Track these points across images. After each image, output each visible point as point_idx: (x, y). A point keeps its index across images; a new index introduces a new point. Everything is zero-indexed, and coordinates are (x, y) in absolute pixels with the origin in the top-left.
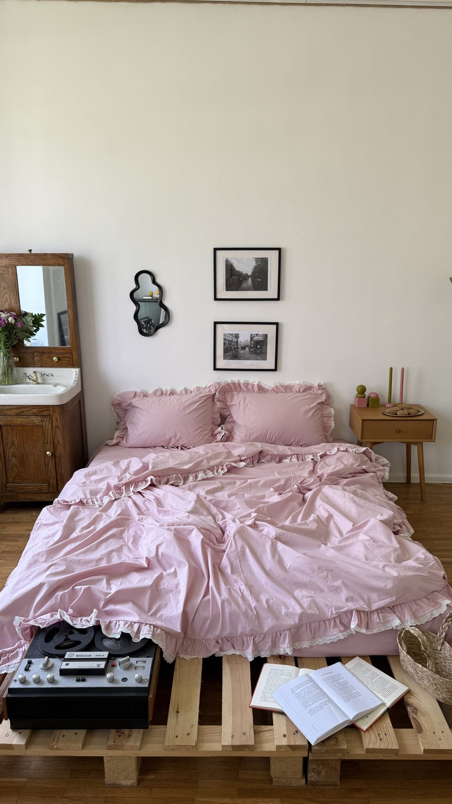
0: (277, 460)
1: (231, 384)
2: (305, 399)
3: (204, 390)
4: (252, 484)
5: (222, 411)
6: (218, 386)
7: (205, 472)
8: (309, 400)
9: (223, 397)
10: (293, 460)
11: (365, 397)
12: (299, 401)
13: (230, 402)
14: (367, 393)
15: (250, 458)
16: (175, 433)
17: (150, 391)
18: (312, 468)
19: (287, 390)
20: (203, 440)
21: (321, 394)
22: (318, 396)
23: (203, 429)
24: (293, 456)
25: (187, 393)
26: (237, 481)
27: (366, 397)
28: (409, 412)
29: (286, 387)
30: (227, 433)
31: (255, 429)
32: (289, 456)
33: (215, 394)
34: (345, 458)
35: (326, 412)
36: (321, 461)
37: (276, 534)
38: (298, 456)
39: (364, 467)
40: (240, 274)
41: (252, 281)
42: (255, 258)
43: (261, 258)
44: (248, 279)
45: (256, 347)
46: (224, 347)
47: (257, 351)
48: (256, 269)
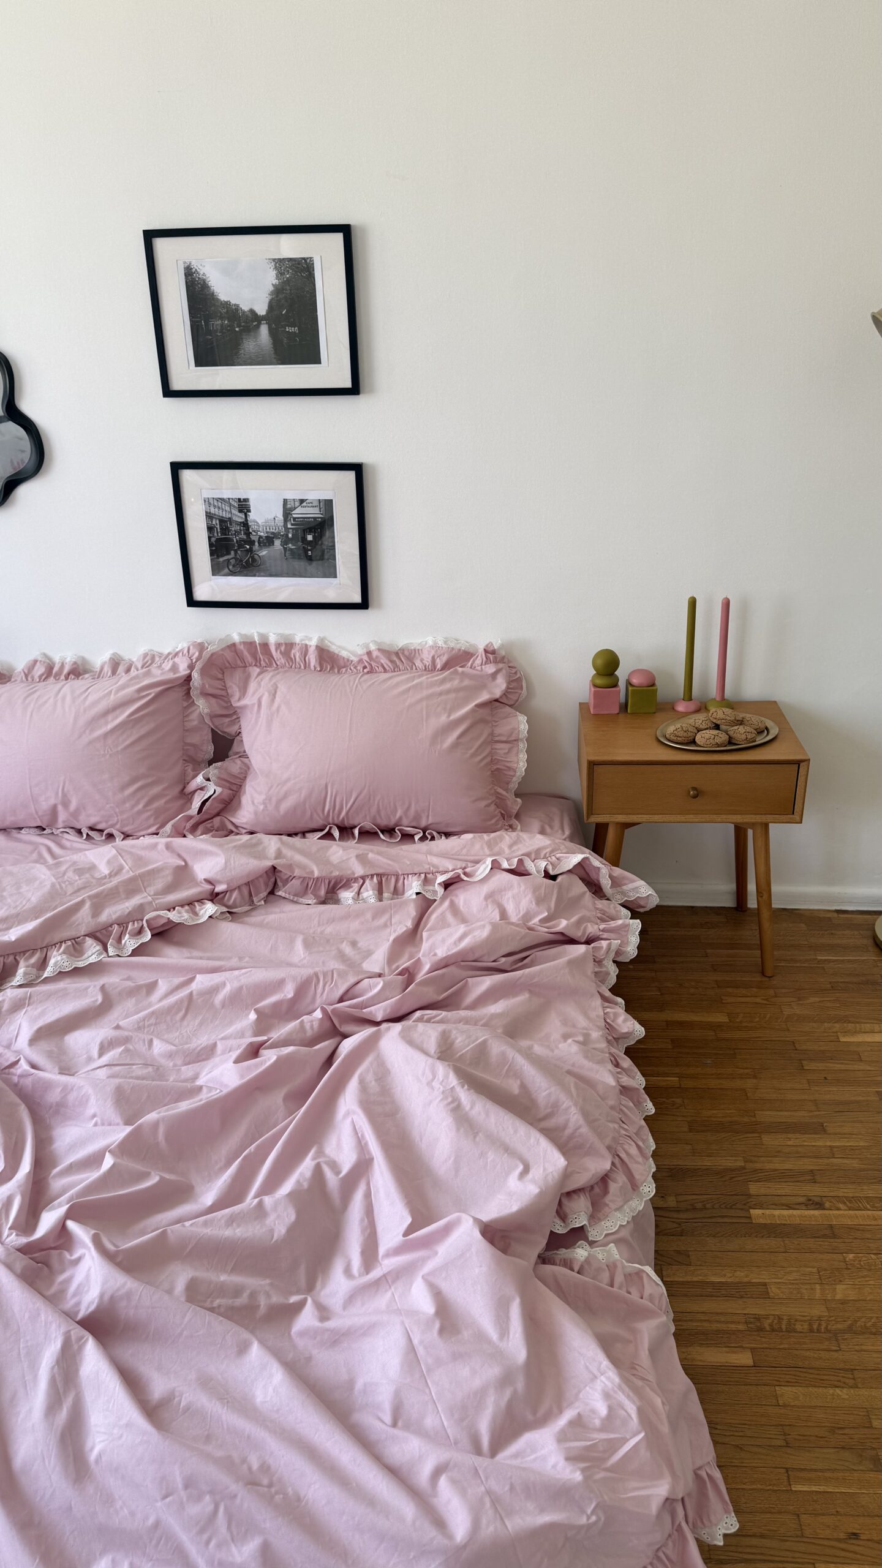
0: (322, 892)
1: (242, 647)
2: (440, 694)
3: (160, 667)
4: (195, 997)
5: (218, 721)
6: (197, 654)
7: (76, 947)
8: (453, 696)
9: (218, 684)
10: (365, 895)
11: (616, 685)
12: (420, 700)
13: (239, 700)
14: (622, 673)
15: (239, 887)
16: (64, 795)
17: (20, 665)
18: (409, 924)
19: (398, 663)
20: (149, 813)
21: (494, 676)
22: (481, 682)
23: (149, 780)
24: (368, 882)
25: (114, 672)
26: (160, 982)
27: (622, 684)
28: (731, 733)
29: (397, 654)
30: (219, 790)
31: (292, 782)
32: (356, 880)
33: (189, 678)
34: (509, 894)
35: (503, 729)
36: (443, 898)
37: (102, 1296)
38: (384, 879)
39: (562, 925)
40: (232, 312)
41: (272, 333)
42: (274, 260)
43: (290, 260)
44: (258, 327)
45: (304, 539)
46: (209, 538)
47: (306, 551)
48: (281, 296)
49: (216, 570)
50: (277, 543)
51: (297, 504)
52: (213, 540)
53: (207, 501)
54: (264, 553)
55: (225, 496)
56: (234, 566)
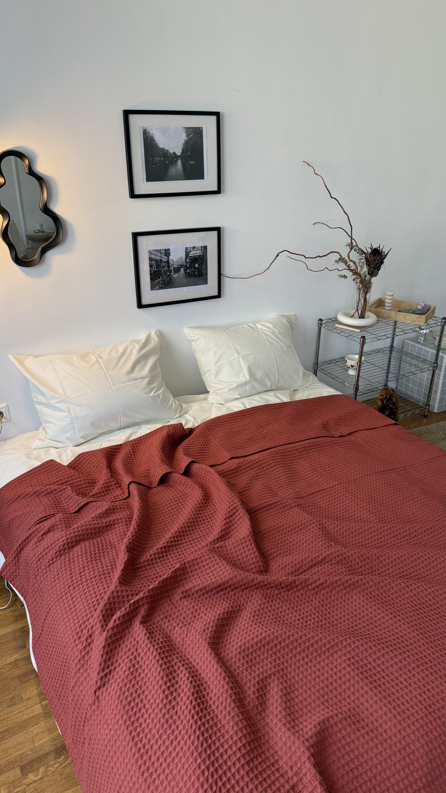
40: (165, 153)
41: (183, 164)
42: (185, 128)
43: (193, 128)
44: (177, 161)
45: (195, 266)
46: (150, 271)
47: (195, 272)
48: (188, 146)
49: (153, 288)
50: (182, 270)
51: (192, 249)
52: (152, 272)
53: (150, 252)
54: (175, 276)
55: (159, 248)
56: (162, 284)
